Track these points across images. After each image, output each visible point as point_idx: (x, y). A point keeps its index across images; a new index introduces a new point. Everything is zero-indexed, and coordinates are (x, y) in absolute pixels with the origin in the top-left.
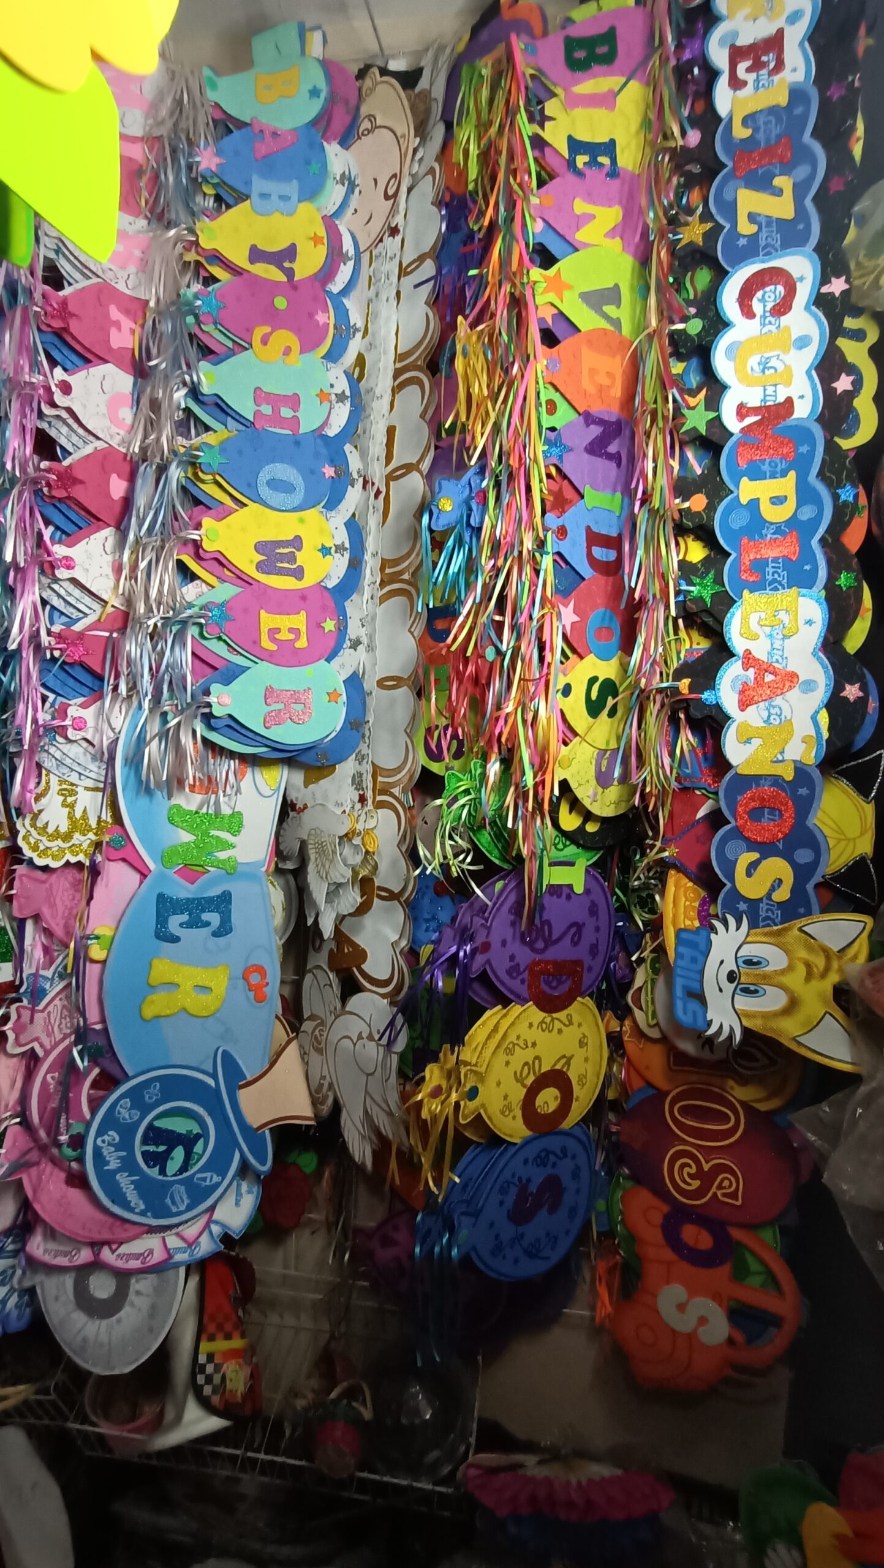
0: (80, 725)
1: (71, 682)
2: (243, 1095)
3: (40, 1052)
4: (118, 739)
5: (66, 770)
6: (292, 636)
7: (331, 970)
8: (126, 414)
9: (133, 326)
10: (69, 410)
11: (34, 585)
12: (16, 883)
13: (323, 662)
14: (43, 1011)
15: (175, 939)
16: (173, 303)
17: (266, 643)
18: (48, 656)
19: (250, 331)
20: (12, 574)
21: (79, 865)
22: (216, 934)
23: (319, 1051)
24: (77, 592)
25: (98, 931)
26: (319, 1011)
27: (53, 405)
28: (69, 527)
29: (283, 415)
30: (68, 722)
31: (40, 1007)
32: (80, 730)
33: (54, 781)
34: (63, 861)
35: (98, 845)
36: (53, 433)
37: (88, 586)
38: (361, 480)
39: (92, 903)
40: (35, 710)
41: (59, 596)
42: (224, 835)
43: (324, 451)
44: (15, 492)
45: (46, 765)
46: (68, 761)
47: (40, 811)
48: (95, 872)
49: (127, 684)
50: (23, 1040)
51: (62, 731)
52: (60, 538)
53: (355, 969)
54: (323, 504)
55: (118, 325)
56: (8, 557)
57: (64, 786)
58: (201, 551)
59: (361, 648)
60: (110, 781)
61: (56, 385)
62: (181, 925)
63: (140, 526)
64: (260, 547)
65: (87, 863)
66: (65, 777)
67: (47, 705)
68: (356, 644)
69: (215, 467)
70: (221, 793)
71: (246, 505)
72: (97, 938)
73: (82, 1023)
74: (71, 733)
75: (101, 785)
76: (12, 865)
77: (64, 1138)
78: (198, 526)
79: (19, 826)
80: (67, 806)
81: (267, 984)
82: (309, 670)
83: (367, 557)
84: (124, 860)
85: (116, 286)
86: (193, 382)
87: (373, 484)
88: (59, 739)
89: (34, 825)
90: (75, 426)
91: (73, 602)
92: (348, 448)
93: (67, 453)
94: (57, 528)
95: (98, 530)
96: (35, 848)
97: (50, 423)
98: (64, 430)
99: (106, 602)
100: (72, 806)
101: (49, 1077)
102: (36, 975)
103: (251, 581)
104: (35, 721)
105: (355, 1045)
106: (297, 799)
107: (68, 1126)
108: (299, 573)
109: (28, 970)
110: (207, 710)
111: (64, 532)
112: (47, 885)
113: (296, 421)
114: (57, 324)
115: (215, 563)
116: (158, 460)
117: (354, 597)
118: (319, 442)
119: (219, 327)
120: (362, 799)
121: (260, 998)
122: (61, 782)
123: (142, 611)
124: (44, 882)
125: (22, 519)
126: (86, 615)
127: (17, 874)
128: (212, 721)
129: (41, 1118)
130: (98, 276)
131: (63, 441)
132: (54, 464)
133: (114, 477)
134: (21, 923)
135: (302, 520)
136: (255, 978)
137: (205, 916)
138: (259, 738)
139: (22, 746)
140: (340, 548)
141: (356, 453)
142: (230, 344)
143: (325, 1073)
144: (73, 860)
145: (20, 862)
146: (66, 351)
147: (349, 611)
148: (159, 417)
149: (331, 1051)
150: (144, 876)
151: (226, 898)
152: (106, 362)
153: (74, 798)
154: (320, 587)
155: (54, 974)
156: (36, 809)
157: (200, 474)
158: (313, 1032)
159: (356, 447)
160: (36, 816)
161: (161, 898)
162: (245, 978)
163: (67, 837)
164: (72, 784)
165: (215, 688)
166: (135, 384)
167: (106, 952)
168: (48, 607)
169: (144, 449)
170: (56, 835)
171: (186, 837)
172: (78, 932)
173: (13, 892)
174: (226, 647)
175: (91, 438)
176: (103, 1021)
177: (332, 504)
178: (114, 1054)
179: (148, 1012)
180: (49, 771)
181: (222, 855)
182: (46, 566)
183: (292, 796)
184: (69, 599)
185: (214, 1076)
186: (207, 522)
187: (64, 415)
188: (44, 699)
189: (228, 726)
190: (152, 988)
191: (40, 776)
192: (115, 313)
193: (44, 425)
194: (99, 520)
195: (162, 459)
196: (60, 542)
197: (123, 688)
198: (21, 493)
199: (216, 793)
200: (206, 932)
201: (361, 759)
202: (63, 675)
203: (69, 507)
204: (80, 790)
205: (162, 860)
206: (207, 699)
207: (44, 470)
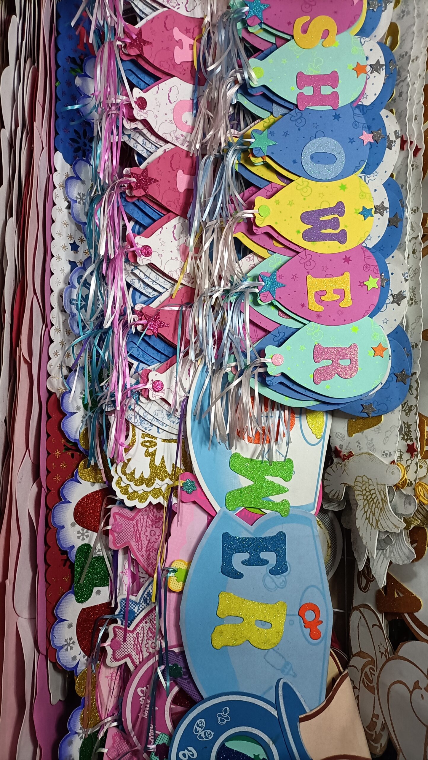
0: (158, 386)
1: (150, 351)
2: (303, 727)
3: (131, 667)
4: (188, 397)
5: (146, 425)
6: (337, 297)
7: (380, 612)
8: (188, 117)
9: (192, 42)
10: (145, 123)
11: (121, 272)
12: (111, 520)
13: (367, 317)
14: (132, 632)
15: (238, 576)
16: (225, 14)
17: (314, 306)
18: (134, 331)
19: (291, 24)
20: (105, 265)
21: (159, 506)
22: (274, 572)
23: (371, 689)
24: (153, 275)
25: (175, 566)
26: (367, 648)
27: (132, 119)
28: (145, 221)
29: (323, 93)
30: (149, 386)
31: (131, 628)
32: (158, 391)
33: (139, 433)
34: (147, 503)
35: (173, 490)
36: (132, 144)
37: (162, 269)
38: (399, 141)
39: (170, 540)
40: (124, 377)
41: (140, 279)
42: (277, 480)
43: (362, 120)
44: (106, 196)
45: (133, 421)
46: (149, 418)
47: (129, 460)
48: (172, 513)
49: (195, 350)
50: (119, 655)
51: (144, 393)
52: (139, 230)
53: (406, 615)
54: (361, 170)
55: (180, 43)
56: (102, 252)
57: (146, 439)
58: (254, 227)
59: (404, 302)
60: (182, 433)
61: (136, 103)
62: (244, 563)
63: (203, 211)
64: (306, 217)
65: (165, 505)
66: (147, 431)
67: (133, 370)
68: (398, 298)
69: (265, 149)
70: (273, 442)
71: (292, 181)
72: (175, 571)
73: (164, 645)
74: (151, 394)
75: (175, 437)
76: (107, 505)
77: (152, 747)
78: (251, 205)
79: (113, 473)
80: (149, 456)
81: (322, 622)
82: (353, 327)
83: (408, 214)
84: (194, 502)
85: (178, 11)
86: (244, 79)
87: (411, 142)
88: (142, 399)
89: (124, 473)
90: (148, 135)
91: (150, 284)
92: (384, 113)
93: (143, 159)
94: (137, 222)
95: (169, 220)
96: (125, 491)
97: (129, 136)
98: (140, 139)
99: (176, 281)
100: (152, 455)
101: (139, 690)
102: (127, 600)
103: (298, 249)
104: (124, 386)
105: (411, 693)
106: (341, 446)
107: (156, 736)
108: (342, 237)
109: (122, 595)
110: (261, 370)
111: (141, 225)
112: (134, 522)
113: (335, 95)
114: (134, 52)
115: (266, 238)
116: (215, 152)
117: (396, 253)
118: (357, 111)
119: (264, 26)
120: (411, 450)
121: (315, 635)
122: (144, 436)
123: (207, 287)
124: (132, 519)
125: (112, 218)
126: (160, 293)
127: (112, 512)
128: (267, 379)
129: (134, 726)
130: (164, 6)
131: (139, 149)
132: (134, 170)
133: (180, 172)
134: (115, 554)
135: (343, 187)
136: (310, 616)
137: (264, 555)
138: (308, 393)
139: (115, 406)
140: (380, 209)
141: (392, 117)
142: (273, 40)
143: (378, 712)
144: (155, 502)
145: (114, 502)
146: (141, 75)
147: (390, 268)
148: (216, 115)
149: (383, 692)
150: (211, 518)
151: (281, 537)
152: (173, 76)
153: (154, 449)
154: (362, 248)
155: (141, 599)
156: (125, 458)
157: (252, 159)
158: (362, 670)
159: (392, 111)
160: (125, 465)
161: (226, 536)
162: (301, 614)
163: (149, 482)
164: (153, 437)
165: (270, 350)
166: (194, 91)
167: (181, 583)
168: (131, 289)
169: (203, 146)
170: (142, 481)
171: (245, 482)
172: (160, 565)
173: (109, 527)
174: (276, 312)
175: (161, 143)
176: (180, 645)
177: (370, 169)
178: (190, 676)
179: (218, 642)
180: (134, 426)
181: (276, 499)
182: (130, 255)
183: (337, 443)
184: (146, 281)
185: (277, 706)
186: (259, 200)
187: (140, 126)
188: (130, 366)
189: (281, 383)
190: (221, 621)
191: (128, 430)
192: (177, 34)
193: (125, 139)
194: (169, 211)
195: (219, 152)
196: (139, 233)
197: (192, 355)
198: (110, 196)
199: (269, 442)
200: (264, 569)
201: (408, 410)
202: (144, 345)
203: (146, 204)
204: (159, 441)
205: (226, 502)
206: (263, 360)
207: (127, 175)
